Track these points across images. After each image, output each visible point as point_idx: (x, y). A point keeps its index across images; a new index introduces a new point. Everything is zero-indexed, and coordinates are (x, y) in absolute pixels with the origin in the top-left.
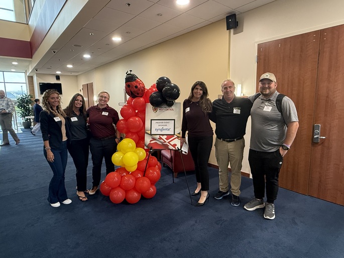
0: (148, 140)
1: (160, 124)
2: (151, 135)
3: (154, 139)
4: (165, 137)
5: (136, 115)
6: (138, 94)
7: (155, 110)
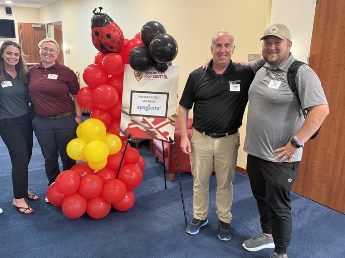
0: (125, 122)
1: (146, 99)
2: (130, 115)
3: (134, 122)
4: (152, 119)
5: (109, 82)
6: (112, 48)
7: (138, 76)
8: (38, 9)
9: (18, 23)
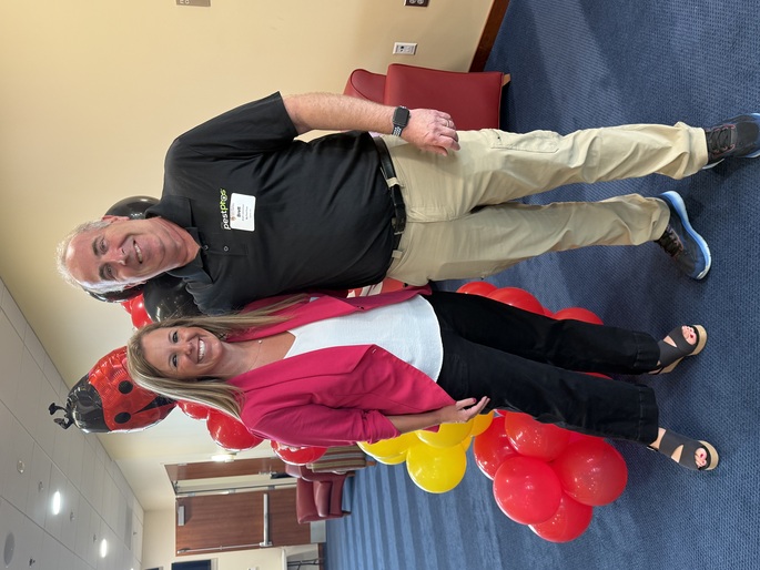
8: (146, 512)
9: (177, 555)
